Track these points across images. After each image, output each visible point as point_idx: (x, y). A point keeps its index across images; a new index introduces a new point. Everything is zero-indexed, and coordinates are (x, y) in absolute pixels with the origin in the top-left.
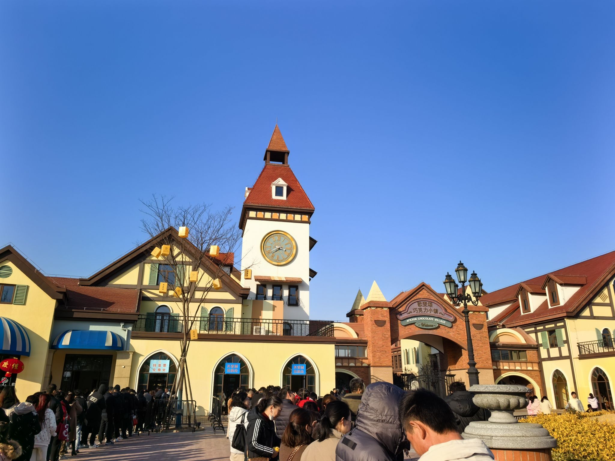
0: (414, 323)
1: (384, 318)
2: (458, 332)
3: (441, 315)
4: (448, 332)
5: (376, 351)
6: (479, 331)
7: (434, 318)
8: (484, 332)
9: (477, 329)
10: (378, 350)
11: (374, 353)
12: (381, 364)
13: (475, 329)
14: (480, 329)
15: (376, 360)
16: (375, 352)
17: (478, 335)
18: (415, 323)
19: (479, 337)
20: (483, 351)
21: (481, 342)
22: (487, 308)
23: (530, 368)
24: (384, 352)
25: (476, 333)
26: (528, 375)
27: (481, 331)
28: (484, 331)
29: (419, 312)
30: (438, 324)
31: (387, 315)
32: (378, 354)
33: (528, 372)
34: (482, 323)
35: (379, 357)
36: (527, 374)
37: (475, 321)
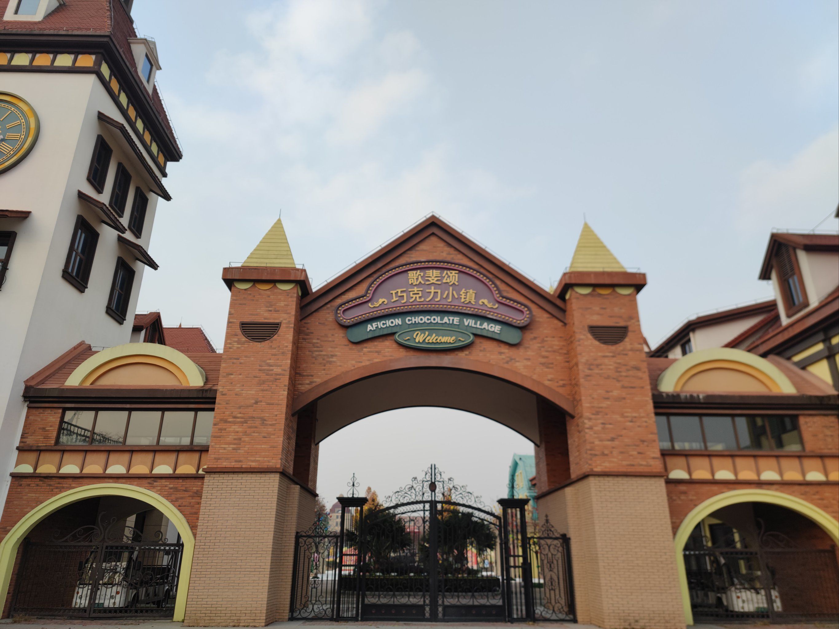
0: (389, 335)
1: (275, 315)
3: (485, 308)
4: (508, 359)
5: (230, 420)
6: (613, 348)
7: (462, 317)
8: (632, 350)
9: (604, 343)
10: (235, 417)
11: (222, 425)
12: (240, 461)
13: (597, 343)
14: (616, 343)
15: (225, 449)
16: (226, 421)
17: (606, 361)
18: (394, 334)
19: (611, 367)
20: (626, 414)
21: (619, 385)
23: (815, 476)
24: (258, 423)
25: (600, 354)
26: (812, 501)
27: (620, 347)
29: (413, 302)
30: (474, 335)
31: (287, 305)
32: (236, 428)
33: (807, 489)
34: (622, 324)
35: (235, 439)
36: (805, 496)
37: (596, 318)
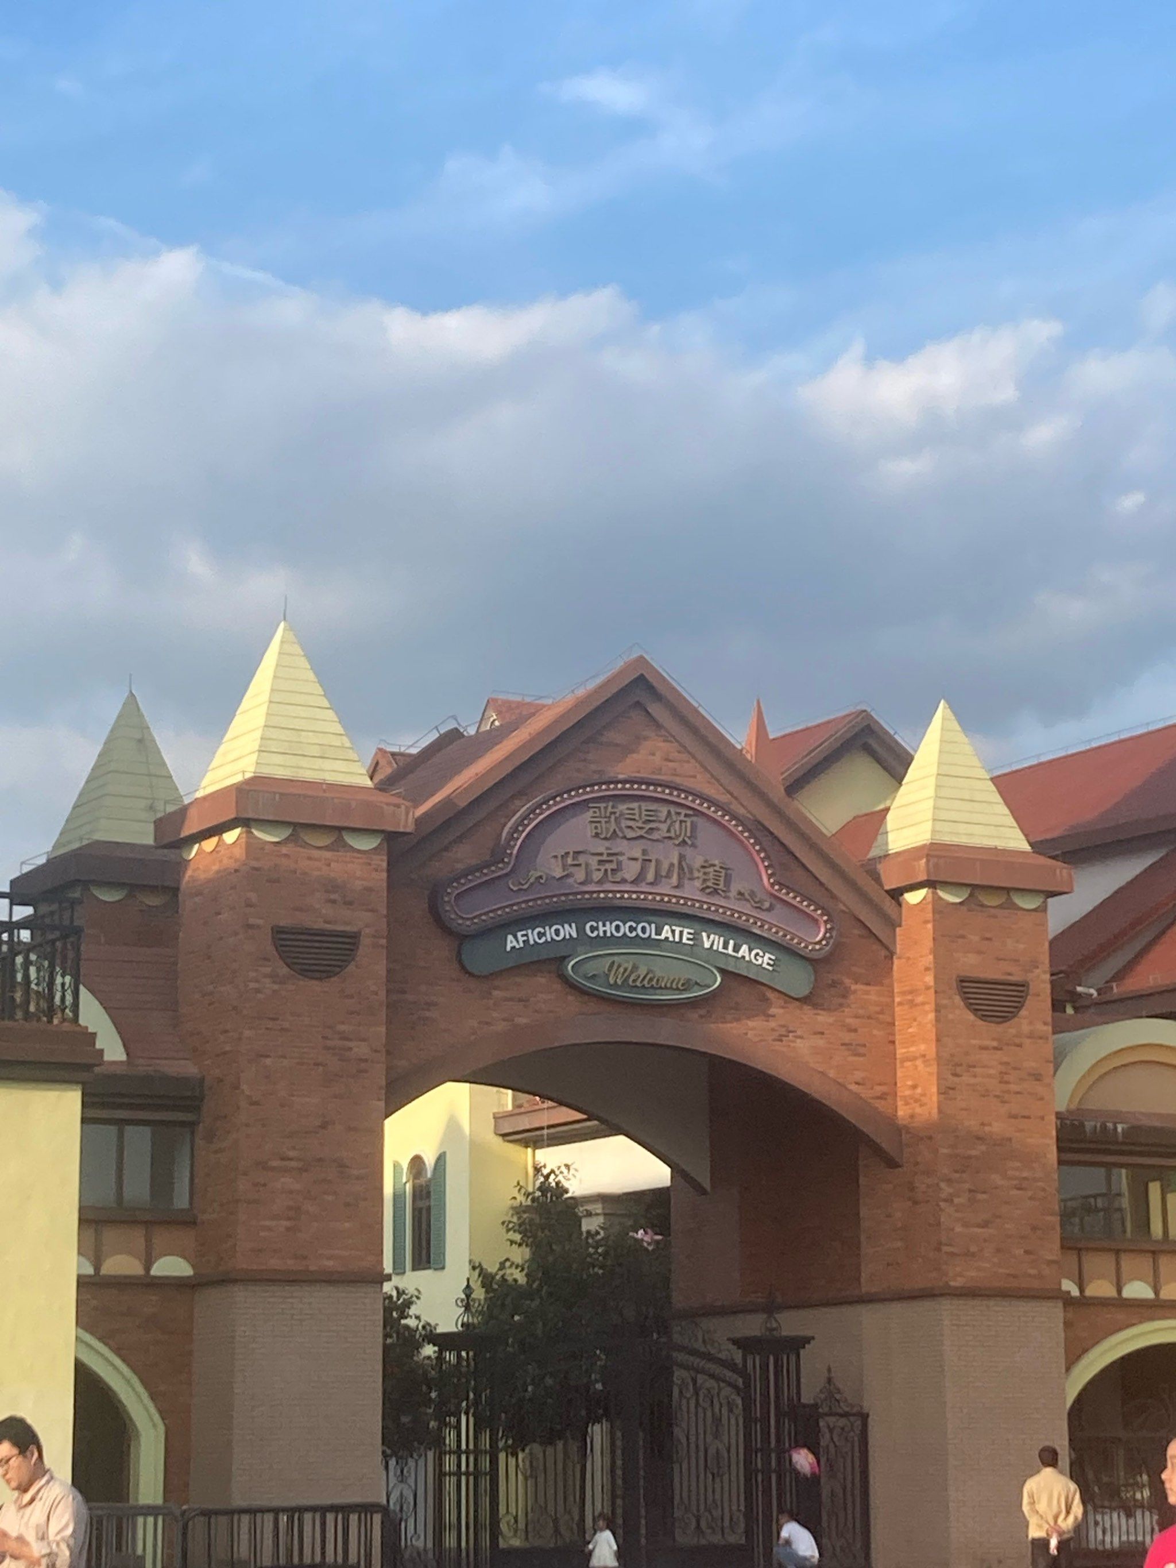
0: (552, 963)
1: (346, 913)
2: (848, 1037)
3: (747, 908)
4: (783, 1030)
6: (1000, 1028)
7: (698, 926)
8: (1031, 1036)
9: (983, 1017)
10: (284, 1158)
13: (971, 1017)
14: (1005, 1019)
15: (270, 1229)
17: (985, 1057)
18: (561, 959)
19: (992, 1071)
20: (1012, 1173)
21: (1003, 1110)
22: (1062, 870)
24: (331, 1171)
25: (975, 1042)
27: (1009, 1029)
28: (1026, 1028)
29: (600, 882)
30: (722, 971)
31: (370, 887)
34: (1021, 975)
37: (972, 959)
